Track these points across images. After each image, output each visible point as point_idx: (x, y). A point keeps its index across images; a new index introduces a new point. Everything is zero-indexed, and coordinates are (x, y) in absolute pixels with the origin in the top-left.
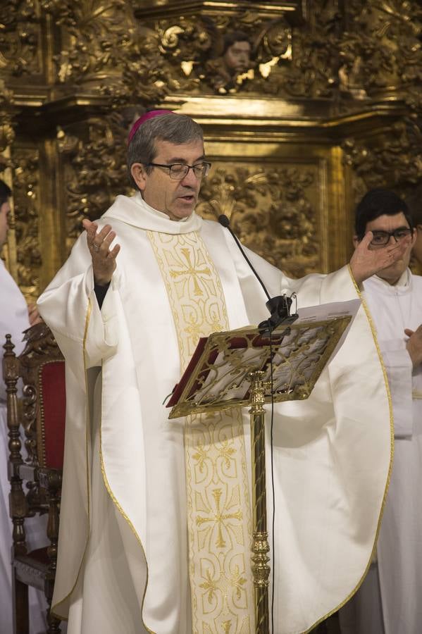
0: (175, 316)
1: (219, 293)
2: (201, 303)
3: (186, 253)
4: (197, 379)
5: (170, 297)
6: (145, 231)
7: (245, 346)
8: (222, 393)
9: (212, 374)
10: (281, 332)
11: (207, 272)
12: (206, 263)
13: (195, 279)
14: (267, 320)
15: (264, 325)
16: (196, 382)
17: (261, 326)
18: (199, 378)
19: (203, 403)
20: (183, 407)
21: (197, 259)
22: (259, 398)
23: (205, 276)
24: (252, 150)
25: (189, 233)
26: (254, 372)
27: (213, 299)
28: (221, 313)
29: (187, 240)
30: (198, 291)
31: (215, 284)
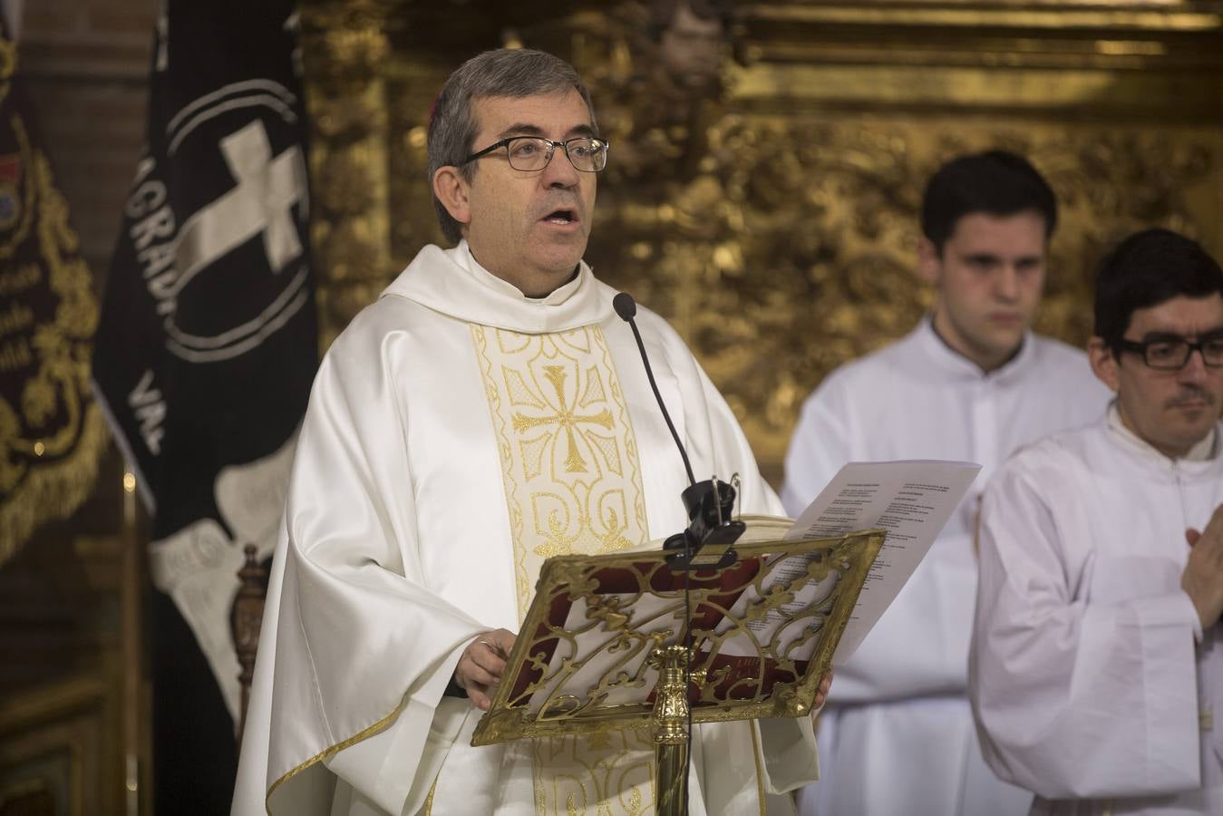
0: (515, 515)
1: (628, 471)
2: (580, 490)
3: (555, 375)
4: (527, 657)
5: (507, 474)
6: (467, 326)
7: (635, 588)
8: (595, 694)
9: (562, 648)
10: (714, 560)
11: (606, 420)
12: (605, 400)
13: (570, 436)
14: (682, 531)
15: (676, 543)
16: (528, 664)
17: (669, 543)
18: (533, 654)
19: (550, 713)
20: (505, 720)
21: (583, 389)
22: (674, 707)
23: (597, 428)
24: (1034, 89)
25: (572, 331)
26: (664, 647)
27: (611, 480)
28: (631, 514)
29: (564, 348)
30: (575, 463)
31: (622, 448)
